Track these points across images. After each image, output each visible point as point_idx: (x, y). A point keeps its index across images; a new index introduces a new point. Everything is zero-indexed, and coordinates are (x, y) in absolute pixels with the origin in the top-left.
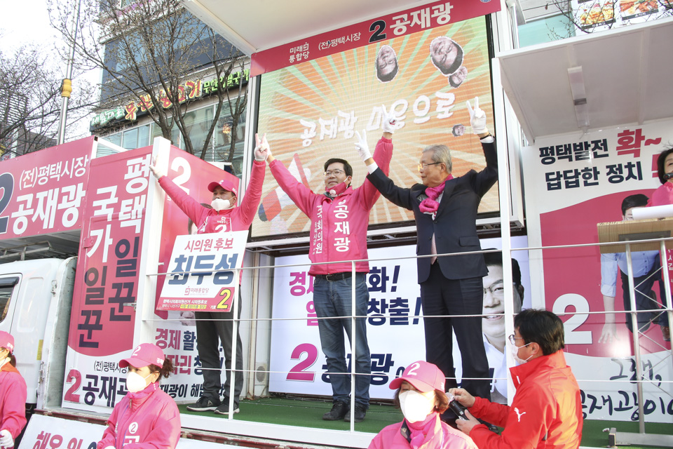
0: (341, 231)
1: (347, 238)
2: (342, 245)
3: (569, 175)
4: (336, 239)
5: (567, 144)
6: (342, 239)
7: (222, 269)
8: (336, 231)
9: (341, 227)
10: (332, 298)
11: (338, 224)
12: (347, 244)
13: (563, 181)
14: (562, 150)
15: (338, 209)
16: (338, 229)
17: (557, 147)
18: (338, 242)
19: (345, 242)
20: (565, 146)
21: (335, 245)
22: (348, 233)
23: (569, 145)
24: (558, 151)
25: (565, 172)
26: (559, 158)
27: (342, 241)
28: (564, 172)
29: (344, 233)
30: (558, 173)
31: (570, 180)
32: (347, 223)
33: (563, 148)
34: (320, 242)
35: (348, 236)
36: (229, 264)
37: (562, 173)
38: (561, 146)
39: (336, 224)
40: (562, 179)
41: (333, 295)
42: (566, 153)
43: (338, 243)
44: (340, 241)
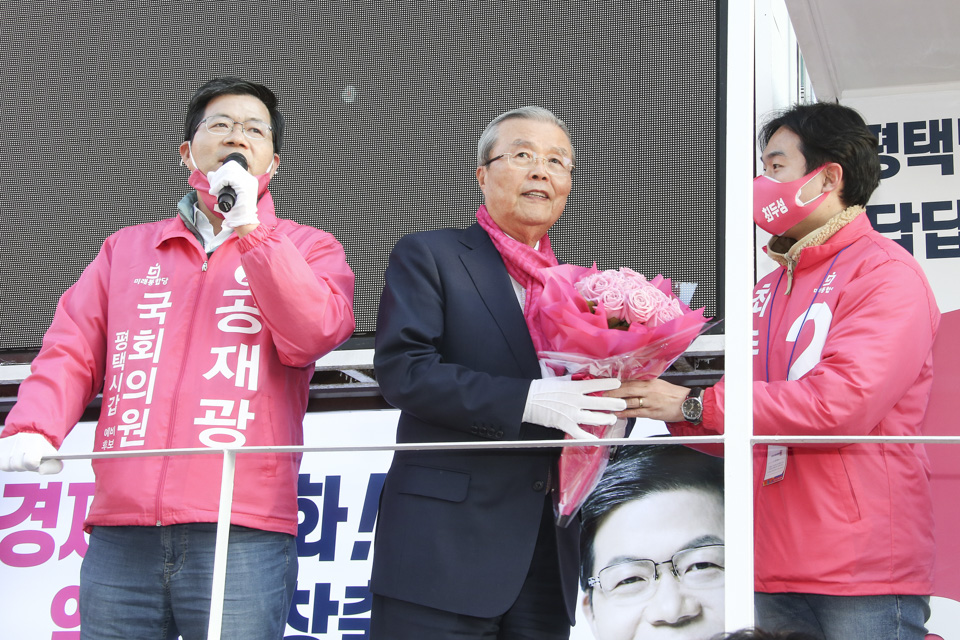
0: (228, 374)
1: (245, 404)
2: (222, 425)
3: (939, 216)
4: (204, 402)
5: (940, 118)
6: (228, 406)
8: (209, 376)
9: (232, 361)
11: (222, 352)
12: (242, 425)
13: (919, 233)
14: (922, 137)
15: (231, 301)
16: (221, 367)
17: (909, 127)
18: (210, 414)
19: (235, 414)
20: (934, 124)
21: (198, 421)
22: (253, 386)
23: (947, 123)
24: (910, 138)
25: (929, 208)
26: (912, 162)
27: (226, 411)
28: (925, 206)
29: (239, 383)
30: (906, 208)
31: (942, 233)
32: (256, 349)
33: (927, 131)
34: (139, 404)
35: (252, 397)
37: (917, 209)
38: (922, 125)
39: (214, 350)
40: (917, 227)
42: (933, 147)
43: (210, 418)
44: (219, 410)
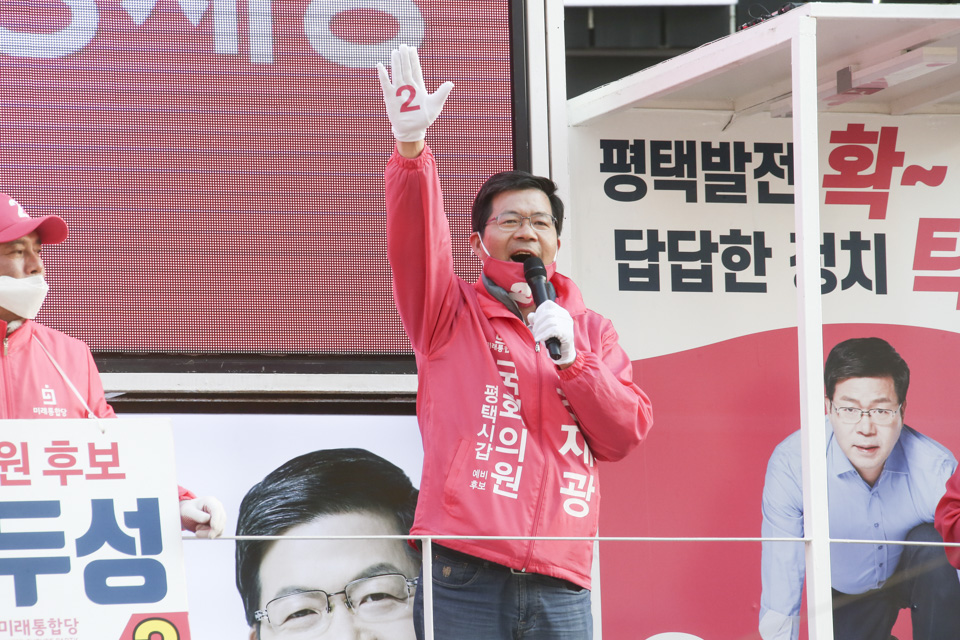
0: (577, 451)
4: (567, 474)
7: (107, 552)
10: (521, 625)
18: (571, 485)
19: (586, 489)
27: (581, 486)
29: (586, 460)
34: (510, 458)
36: (134, 533)
41: (527, 618)
43: (571, 489)
